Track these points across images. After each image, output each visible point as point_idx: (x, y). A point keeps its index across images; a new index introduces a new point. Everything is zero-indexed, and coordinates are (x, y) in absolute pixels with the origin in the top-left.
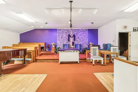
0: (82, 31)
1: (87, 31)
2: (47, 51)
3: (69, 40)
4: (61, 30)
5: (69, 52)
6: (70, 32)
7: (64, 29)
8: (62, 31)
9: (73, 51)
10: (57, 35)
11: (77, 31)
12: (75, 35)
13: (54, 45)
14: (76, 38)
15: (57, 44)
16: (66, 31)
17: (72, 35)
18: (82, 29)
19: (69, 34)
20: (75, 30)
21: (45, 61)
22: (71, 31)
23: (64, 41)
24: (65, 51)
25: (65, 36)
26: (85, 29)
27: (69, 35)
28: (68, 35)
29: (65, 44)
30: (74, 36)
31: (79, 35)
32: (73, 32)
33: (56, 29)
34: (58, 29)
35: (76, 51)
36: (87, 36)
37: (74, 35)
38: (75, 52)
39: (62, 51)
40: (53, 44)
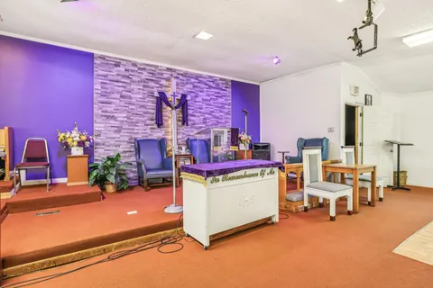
0: (211, 84)
1: (229, 90)
2: (24, 181)
3: (160, 122)
4: (117, 65)
5: (246, 176)
6: (163, 82)
7: (134, 64)
8: (122, 69)
9: (258, 171)
10: (97, 86)
11: (193, 80)
12: (189, 98)
13: (81, 144)
14: (190, 112)
15: (96, 140)
16: (145, 75)
17: (174, 96)
18: (210, 77)
19: (163, 89)
20: (185, 75)
21: (89, 257)
22: (168, 80)
23: (135, 124)
24: (230, 175)
25: (142, 99)
26: (221, 79)
27: (162, 95)
28: (157, 95)
29: (139, 137)
30: (183, 104)
31: (199, 99)
32: (177, 84)
33: (91, 56)
34: (103, 58)
35: (268, 170)
36: (228, 108)
37: (184, 96)
38: (266, 177)
39: (220, 177)
40: (74, 136)
